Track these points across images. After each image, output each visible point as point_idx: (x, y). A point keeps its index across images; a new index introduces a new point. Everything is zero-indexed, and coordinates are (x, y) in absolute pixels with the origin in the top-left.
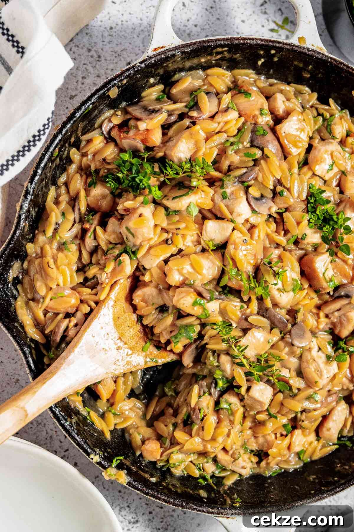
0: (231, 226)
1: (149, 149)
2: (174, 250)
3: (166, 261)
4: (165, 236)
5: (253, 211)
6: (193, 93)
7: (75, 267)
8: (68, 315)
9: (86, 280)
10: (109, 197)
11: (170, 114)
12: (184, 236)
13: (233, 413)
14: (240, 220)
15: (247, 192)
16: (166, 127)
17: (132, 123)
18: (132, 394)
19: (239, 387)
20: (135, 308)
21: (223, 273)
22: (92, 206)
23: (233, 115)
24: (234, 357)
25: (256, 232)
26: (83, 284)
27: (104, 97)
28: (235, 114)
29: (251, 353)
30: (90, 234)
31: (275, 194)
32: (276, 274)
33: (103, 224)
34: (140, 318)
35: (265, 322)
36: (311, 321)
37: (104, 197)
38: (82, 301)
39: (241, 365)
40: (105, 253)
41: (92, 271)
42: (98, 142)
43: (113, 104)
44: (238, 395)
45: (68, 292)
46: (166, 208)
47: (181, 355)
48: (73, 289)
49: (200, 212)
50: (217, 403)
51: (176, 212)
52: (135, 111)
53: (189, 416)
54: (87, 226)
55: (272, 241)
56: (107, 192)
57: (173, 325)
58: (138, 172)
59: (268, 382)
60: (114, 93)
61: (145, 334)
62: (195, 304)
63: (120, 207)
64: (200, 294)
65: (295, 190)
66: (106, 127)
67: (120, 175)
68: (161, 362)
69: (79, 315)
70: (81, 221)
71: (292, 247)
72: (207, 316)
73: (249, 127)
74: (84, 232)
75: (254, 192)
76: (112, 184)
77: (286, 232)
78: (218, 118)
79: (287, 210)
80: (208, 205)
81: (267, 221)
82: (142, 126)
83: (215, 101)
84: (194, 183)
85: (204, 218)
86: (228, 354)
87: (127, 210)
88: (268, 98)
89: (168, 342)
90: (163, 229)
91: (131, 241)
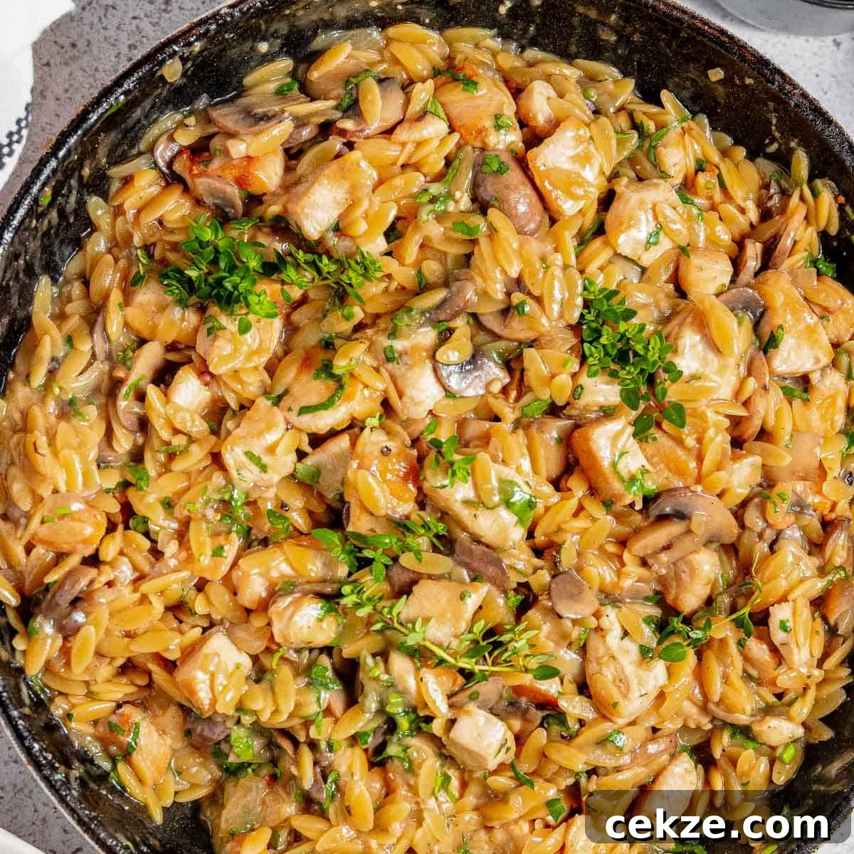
1: (254, 200)
6: (351, 80)
7: (94, 454)
11: (300, 122)
16: (293, 154)
17: (216, 143)
23: (435, 128)
27: (153, 81)
28: (443, 127)
36: (601, 572)
42: (146, 183)
52: (226, 117)
54: (121, 373)
60: (173, 71)
66: (163, 152)
70: (111, 360)
73: (469, 155)
78: (402, 134)
82: (238, 149)
83: (397, 98)
88: (517, 92)
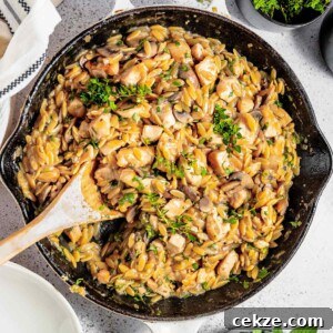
0: (162, 129)
1: (110, 77)
2: (123, 144)
3: (117, 151)
4: (117, 134)
5: (177, 120)
6: (141, 41)
7: (57, 153)
8: (51, 184)
9: (64, 161)
10: (82, 108)
11: (125, 54)
12: (130, 135)
13: (158, 254)
14: (167, 126)
15: (173, 108)
16: (122, 63)
17: (99, 59)
18: (93, 240)
19: (162, 237)
20: (96, 181)
21: (155, 160)
22: (71, 112)
23: (166, 57)
24: (159, 217)
25: (179, 135)
26: (63, 163)
27: (81, 41)
28: (169, 56)
29: (171, 215)
30: (68, 131)
31: (192, 110)
32: (190, 163)
33: (77, 125)
34: (99, 188)
35: (182, 194)
36: (214, 196)
37: (79, 107)
38: (61, 175)
39: (164, 222)
40: (77, 144)
41: (68, 156)
42: (76, 70)
43: (88, 46)
44: (162, 242)
45: (52, 168)
46: (119, 116)
47: (125, 214)
48: (56, 166)
49: (142, 119)
50: (148, 247)
51: (126, 119)
52: (102, 51)
53: (128, 255)
54: (67, 126)
55: (189, 141)
56: (81, 104)
57: (120, 193)
58: (102, 92)
59: (183, 235)
60: (88, 39)
61: (103, 199)
62: (133, 180)
63: (88, 114)
64: (137, 174)
65: (206, 109)
66: (82, 62)
67: (90, 93)
68: (112, 217)
69: (58, 184)
70: (63, 122)
71: (203, 145)
72: (142, 188)
73: (177, 64)
74: (65, 129)
75: (178, 108)
76: (84, 99)
77: (199, 136)
78: (157, 58)
79: (200, 121)
80: (147, 115)
81: (187, 128)
82: (106, 61)
83: (155, 47)
84: (139, 101)
85: (144, 124)
86: (156, 215)
87: (93, 116)
88: (191, 46)
89: (117, 205)
90: (116, 130)
91: (95, 137)
